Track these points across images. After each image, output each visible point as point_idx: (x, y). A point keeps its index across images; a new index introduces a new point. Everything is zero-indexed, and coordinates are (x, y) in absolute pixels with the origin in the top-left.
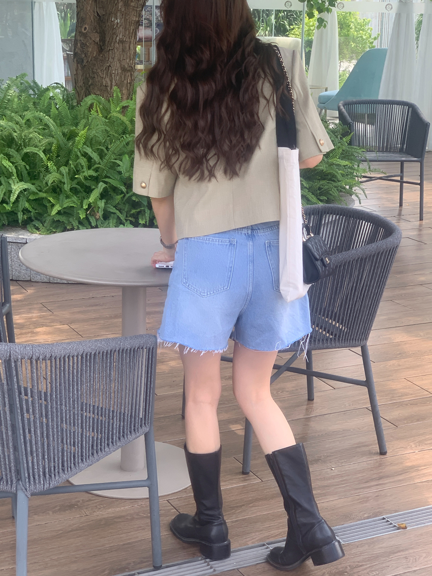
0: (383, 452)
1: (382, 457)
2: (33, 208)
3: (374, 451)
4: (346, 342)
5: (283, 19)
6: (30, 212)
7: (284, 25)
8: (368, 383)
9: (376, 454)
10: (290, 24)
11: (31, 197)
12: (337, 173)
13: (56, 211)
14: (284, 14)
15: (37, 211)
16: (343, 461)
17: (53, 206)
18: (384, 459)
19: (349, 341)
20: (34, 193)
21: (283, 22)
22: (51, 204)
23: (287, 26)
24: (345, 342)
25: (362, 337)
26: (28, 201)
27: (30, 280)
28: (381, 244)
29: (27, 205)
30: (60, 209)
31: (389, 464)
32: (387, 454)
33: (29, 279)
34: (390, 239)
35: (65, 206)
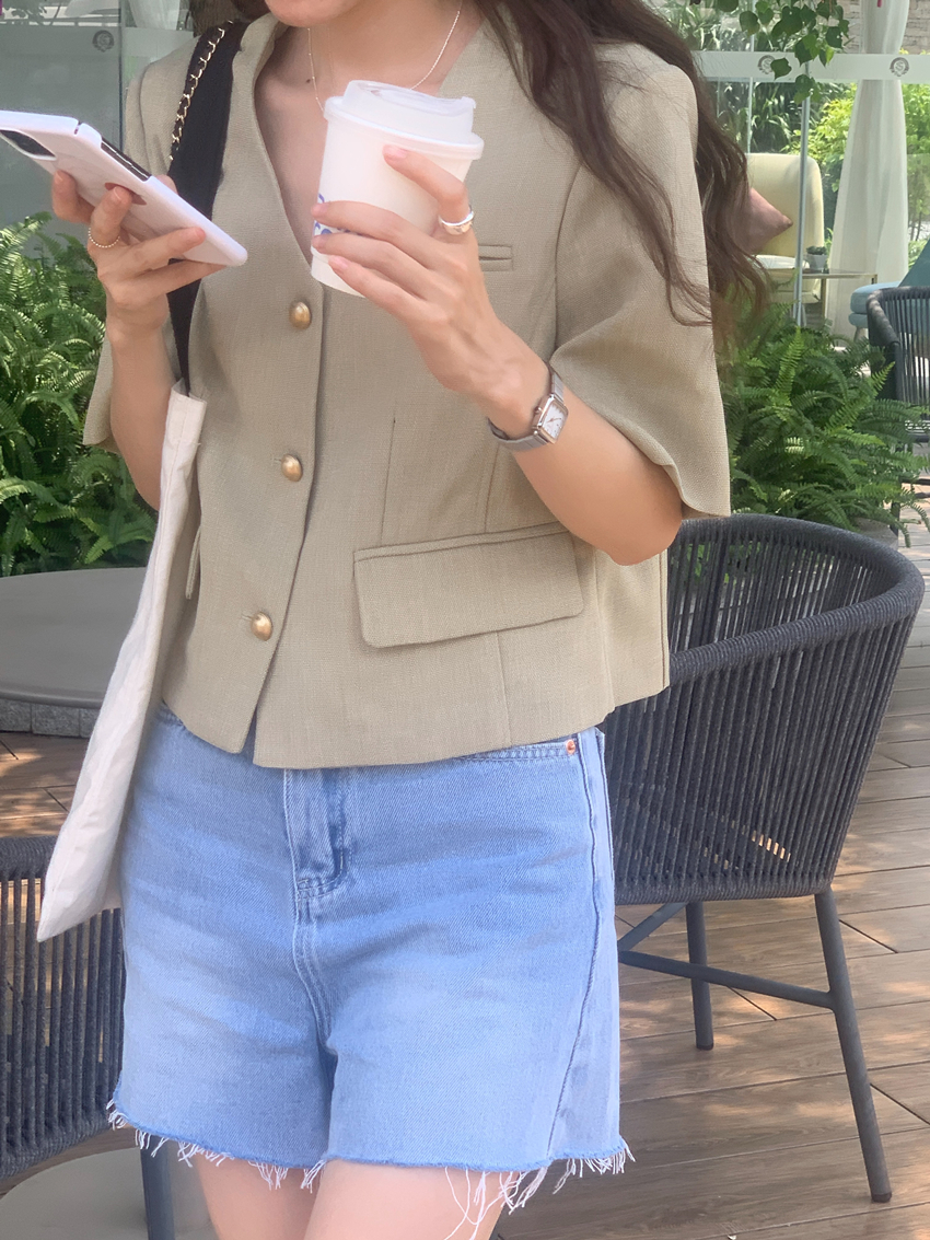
0: (880, 1195)
1: (877, 1207)
2: (45, 547)
3: (858, 1191)
4: (767, 882)
5: (774, 114)
6: (38, 555)
7: (779, 129)
8: (835, 999)
9: (860, 1199)
10: (794, 125)
11: (39, 518)
12: (843, 462)
13: (99, 553)
14: (779, 101)
15: (53, 554)
16: (767, 1216)
17: (94, 539)
18: (881, 1215)
19: (776, 877)
20: (47, 508)
21: (775, 120)
22: (90, 536)
23: (787, 131)
24: (763, 880)
25: (813, 869)
26: (34, 527)
27: (31, 732)
28: (861, 612)
29: (28, 536)
30: (108, 546)
31: (894, 1227)
32: (893, 1200)
33: (26, 727)
34: (888, 598)
35: (123, 540)
